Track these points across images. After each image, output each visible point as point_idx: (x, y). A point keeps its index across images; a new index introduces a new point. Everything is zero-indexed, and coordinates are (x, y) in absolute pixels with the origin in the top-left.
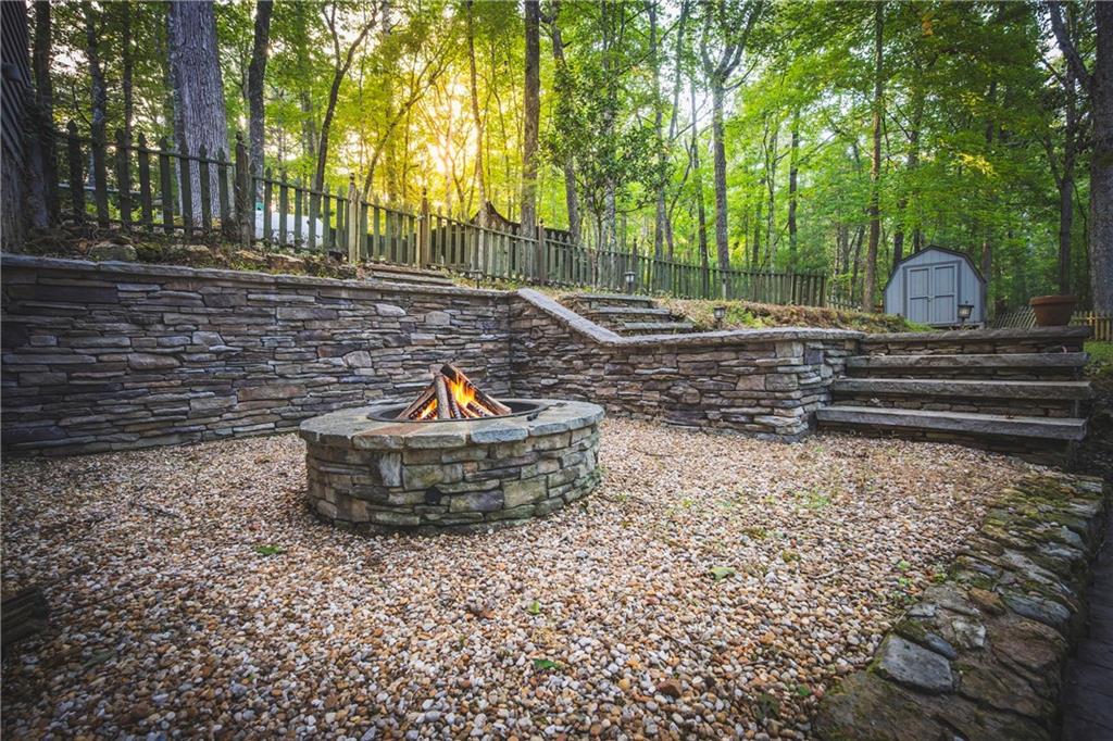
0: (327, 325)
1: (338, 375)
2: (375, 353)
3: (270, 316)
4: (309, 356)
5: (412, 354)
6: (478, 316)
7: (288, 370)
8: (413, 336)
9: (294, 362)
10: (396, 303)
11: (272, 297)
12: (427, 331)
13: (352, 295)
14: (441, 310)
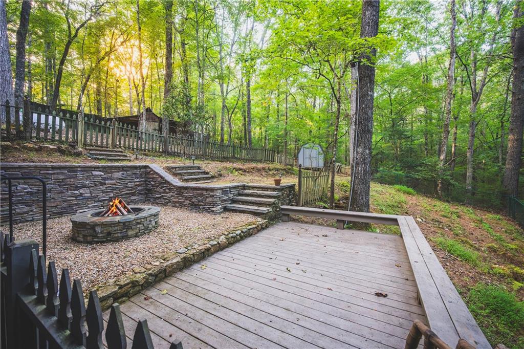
0: (72, 180)
1: (76, 197)
2: (91, 189)
3: (49, 178)
4: (64, 191)
5: (106, 188)
6: (133, 173)
7: (56, 196)
8: (107, 182)
9: (58, 193)
10: (100, 171)
11: (50, 172)
12: (112, 179)
13: (82, 169)
14: (118, 172)
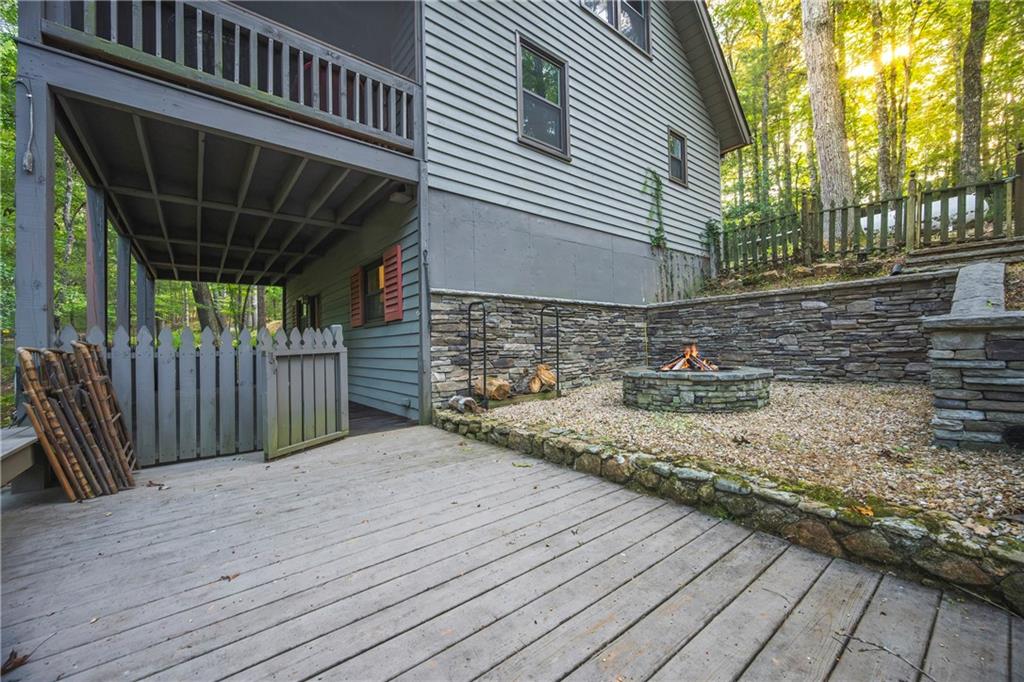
0: (766, 319)
1: (773, 350)
2: (799, 336)
3: (734, 317)
4: (754, 338)
5: (832, 336)
7: (744, 345)
8: (833, 322)
9: (747, 341)
10: (818, 299)
11: (735, 307)
12: (849, 318)
13: (783, 299)
14: (866, 299)
